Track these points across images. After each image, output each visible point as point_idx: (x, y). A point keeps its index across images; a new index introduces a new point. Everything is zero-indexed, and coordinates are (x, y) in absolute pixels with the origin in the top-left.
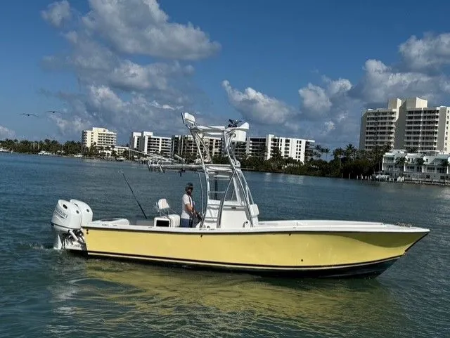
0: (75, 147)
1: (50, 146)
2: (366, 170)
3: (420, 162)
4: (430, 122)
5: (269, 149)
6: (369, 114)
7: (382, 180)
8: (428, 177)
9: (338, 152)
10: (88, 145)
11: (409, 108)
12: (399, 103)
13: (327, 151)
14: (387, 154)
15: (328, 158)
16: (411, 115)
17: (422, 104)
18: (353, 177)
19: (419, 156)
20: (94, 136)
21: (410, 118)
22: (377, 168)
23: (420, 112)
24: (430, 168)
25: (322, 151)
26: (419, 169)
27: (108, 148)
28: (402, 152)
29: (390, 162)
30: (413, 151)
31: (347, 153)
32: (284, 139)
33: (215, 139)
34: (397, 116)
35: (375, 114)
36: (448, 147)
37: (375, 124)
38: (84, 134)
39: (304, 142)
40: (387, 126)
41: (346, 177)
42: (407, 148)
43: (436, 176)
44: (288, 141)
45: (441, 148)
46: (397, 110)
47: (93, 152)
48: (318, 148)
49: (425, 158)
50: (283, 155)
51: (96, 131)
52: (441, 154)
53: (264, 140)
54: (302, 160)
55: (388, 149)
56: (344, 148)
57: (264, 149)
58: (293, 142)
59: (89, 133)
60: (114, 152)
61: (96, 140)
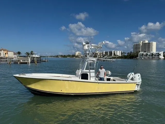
0: (74, 56)
1: (69, 56)
2: (135, 57)
3: (147, 54)
4: (149, 46)
5: (113, 54)
6: (135, 44)
7: (139, 59)
8: (149, 57)
9: (128, 53)
10: (76, 55)
11: (144, 43)
12: (142, 42)
13: (126, 53)
14: (139, 53)
15: (126, 55)
16: (144, 44)
17: (147, 42)
18: (132, 58)
19: (147, 53)
20: (77, 53)
21: (144, 45)
22: (137, 56)
23: (146, 43)
24: (149, 56)
25: (125, 53)
26: (147, 56)
27: (80, 56)
28: (143, 52)
29: (140, 55)
30: (145, 52)
31: (130, 53)
32: (116, 51)
33: (101, 52)
34: (141, 45)
35: (136, 44)
36: (153, 51)
37: (136, 47)
38: (75, 53)
39: (120, 52)
40: (139, 47)
41: (130, 58)
42: (144, 51)
43: (151, 57)
44: (117, 52)
45: (152, 51)
46: (141, 43)
47: (77, 57)
48: (124, 53)
49: (148, 53)
50: (116, 54)
51: (78, 52)
52: (152, 52)
53: (112, 52)
54: (120, 55)
55: (140, 52)
56: (130, 52)
57: (112, 53)
58: (118, 52)
59: (76, 53)
60: (81, 56)
61: (77, 54)
